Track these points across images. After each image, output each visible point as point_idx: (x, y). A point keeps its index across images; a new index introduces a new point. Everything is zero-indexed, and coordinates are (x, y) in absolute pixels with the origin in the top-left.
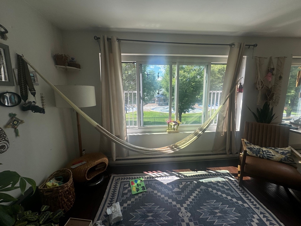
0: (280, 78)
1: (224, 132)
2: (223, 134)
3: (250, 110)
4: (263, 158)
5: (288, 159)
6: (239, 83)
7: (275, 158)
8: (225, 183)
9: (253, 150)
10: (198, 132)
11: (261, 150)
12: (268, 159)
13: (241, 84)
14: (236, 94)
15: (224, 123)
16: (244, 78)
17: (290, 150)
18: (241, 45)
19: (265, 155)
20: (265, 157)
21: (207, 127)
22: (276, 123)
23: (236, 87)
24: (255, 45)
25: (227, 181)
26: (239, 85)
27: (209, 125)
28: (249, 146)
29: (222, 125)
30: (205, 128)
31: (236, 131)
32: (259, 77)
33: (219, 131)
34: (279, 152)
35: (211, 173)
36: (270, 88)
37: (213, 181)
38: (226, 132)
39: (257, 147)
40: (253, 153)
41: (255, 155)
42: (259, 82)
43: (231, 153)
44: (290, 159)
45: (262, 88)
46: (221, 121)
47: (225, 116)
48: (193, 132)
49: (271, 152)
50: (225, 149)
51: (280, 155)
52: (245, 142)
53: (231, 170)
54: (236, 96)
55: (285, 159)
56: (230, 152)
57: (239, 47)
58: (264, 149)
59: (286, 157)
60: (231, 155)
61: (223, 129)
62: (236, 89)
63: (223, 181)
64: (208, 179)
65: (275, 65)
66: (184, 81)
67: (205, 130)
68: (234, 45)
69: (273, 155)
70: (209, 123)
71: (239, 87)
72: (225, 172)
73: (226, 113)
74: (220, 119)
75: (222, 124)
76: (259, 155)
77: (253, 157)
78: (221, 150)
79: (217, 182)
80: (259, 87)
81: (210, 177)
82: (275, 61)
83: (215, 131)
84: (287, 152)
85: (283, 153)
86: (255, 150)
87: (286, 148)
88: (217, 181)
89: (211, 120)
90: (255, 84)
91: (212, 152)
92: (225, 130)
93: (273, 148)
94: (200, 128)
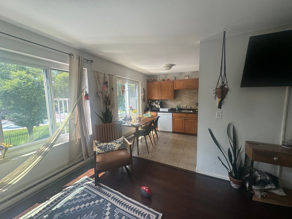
0: (112, 89)
1: (78, 139)
2: (77, 142)
3: (97, 115)
4: (109, 151)
5: (122, 146)
6: (84, 91)
7: (116, 148)
8: (83, 192)
9: (102, 148)
10: (42, 150)
11: (107, 145)
12: (112, 151)
13: (86, 92)
14: (84, 101)
15: (77, 130)
16: (88, 87)
17: (123, 139)
18: (79, 57)
19: (110, 148)
20: (110, 150)
21: (56, 140)
22: (115, 122)
23: (83, 95)
24: (91, 61)
25: (85, 188)
26: (85, 94)
27: (58, 137)
28: (99, 145)
29: (75, 133)
30: (52, 142)
31: (89, 135)
32: (99, 87)
33: (72, 140)
34: (118, 143)
35: (67, 190)
36: (107, 96)
37: (70, 198)
38: (80, 138)
39: (105, 144)
40: (102, 150)
41: (104, 151)
42: (99, 91)
43: (89, 157)
44: (123, 145)
45: (102, 96)
46: (73, 129)
47: (76, 123)
48: (35, 152)
49: (113, 144)
50: (82, 156)
51: (118, 144)
52: (96, 143)
53: (90, 173)
54: (84, 103)
55: (121, 146)
56: (87, 157)
57: (78, 59)
58: (109, 144)
59: (121, 144)
60: (89, 159)
61: (76, 136)
62: (83, 97)
63: (81, 191)
64: (64, 199)
65: (108, 80)
66: (29, 85)
67: (53, 144)
68: (73, 55)
69: (114, 147)
70: (57, 135)
71: (85, 95)
72: (84, 179)
73: (76, 120)
74: (72, 127)
75: (75, 131)
76: (106, 150)
77: (102, 154)
78: (78, 158)
79: (75, 197)
80: (100, 95)
81: (67, 195)
82: (107, 77)
83: (68, 141)
84: (121, 141)
85: (120, 143)
86: (103, 147)
87: (121, 138)
88: (75, 195)
89: (59, 131)
90: (97, 93)
91: (69, 164)
92: (79, 137)
93: (114, 141)
94: (46, 144)
